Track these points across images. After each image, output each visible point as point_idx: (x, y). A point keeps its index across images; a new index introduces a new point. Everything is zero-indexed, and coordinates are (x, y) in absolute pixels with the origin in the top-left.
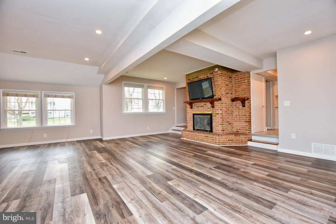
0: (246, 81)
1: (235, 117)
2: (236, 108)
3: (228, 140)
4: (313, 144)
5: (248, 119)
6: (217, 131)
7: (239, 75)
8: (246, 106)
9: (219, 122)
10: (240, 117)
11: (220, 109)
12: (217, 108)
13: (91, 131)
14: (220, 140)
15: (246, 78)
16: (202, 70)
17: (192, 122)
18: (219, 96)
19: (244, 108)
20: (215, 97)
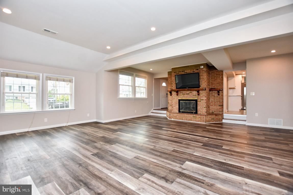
0: (220, 77)
1: (211, 102)
2: (212, 95)
3: (212, 119)
4: (269, 119)
5: (221, 103)
6: (202, 113)
7: (215, 72)
8: (220, 95)
9: (203, 106)
10: (215, 103)
11: (204, 96)
12: (202, 96)
13: (88, 115)
14: (206, 119)
15: (221, 75)
16: (188, 66)
17: (178, 106)
18: (204, 87)
19: (218, 96)
20: (201, 88)
